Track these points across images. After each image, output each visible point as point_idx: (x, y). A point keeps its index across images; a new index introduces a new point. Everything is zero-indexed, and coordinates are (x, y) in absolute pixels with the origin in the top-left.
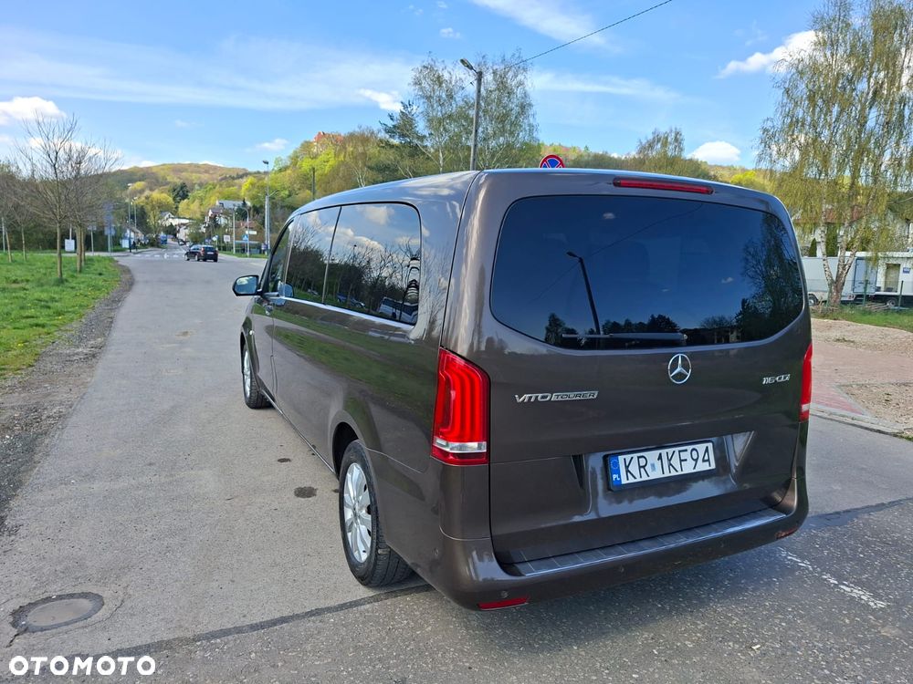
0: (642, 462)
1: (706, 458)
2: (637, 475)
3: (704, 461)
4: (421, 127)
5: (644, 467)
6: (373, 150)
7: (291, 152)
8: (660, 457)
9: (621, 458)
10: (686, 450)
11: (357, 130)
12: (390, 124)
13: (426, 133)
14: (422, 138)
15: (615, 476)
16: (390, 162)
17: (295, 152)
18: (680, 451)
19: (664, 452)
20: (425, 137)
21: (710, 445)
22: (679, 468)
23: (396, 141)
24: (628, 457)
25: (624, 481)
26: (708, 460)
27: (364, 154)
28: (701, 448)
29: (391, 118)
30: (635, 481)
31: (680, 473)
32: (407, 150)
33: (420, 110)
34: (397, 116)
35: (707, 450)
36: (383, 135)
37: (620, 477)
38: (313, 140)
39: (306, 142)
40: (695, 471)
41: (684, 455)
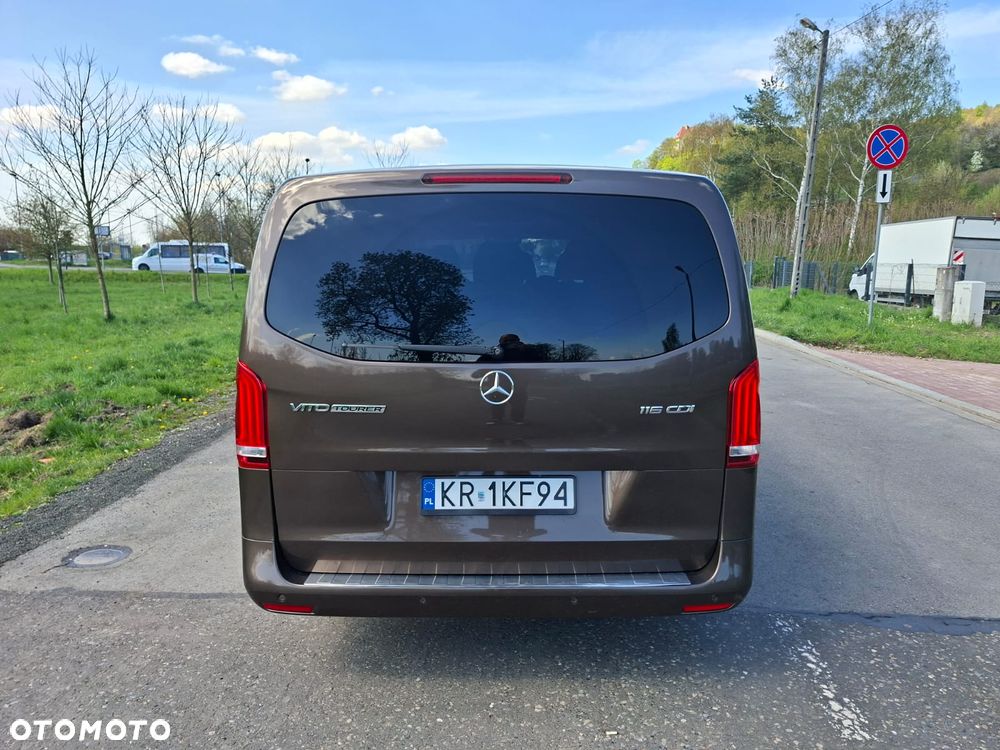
0: (467, 489)
1: (561, 494)
2: (457, 502)
3: (557, 497)
4: (786, 106)
5: (468, 495)
6: (725, 142)
7: (650, 153)
8: (493, 487)
9: (438, 482)
10: (533, 483)
11: (709, 119)
12: (746, 106)
13: (791, 112)
14: (785, 119)
15: (426, 500)
16: (741, 153)
17: (656, 152)
18: (522, 483)
19: (499, 482)
20: (790, 117)
21: (570, 482)
22: (518, 502)
23: (752, 128)
24: (447, 482)
25: (438, 506)
26: (565, 498)
27: (717, 146)
28: (555, 484)
29: (749, 100)
30: (453, 508)
31: (518, 507)
32: (764, 137)
33: (785, 85)
34: (754, 96)
35: (564, 486)
36: (738, 122)
37: (433, 501)
38: (675, 136)
39: (668, 140)
40: (540, 508)
41: (526, 488)
